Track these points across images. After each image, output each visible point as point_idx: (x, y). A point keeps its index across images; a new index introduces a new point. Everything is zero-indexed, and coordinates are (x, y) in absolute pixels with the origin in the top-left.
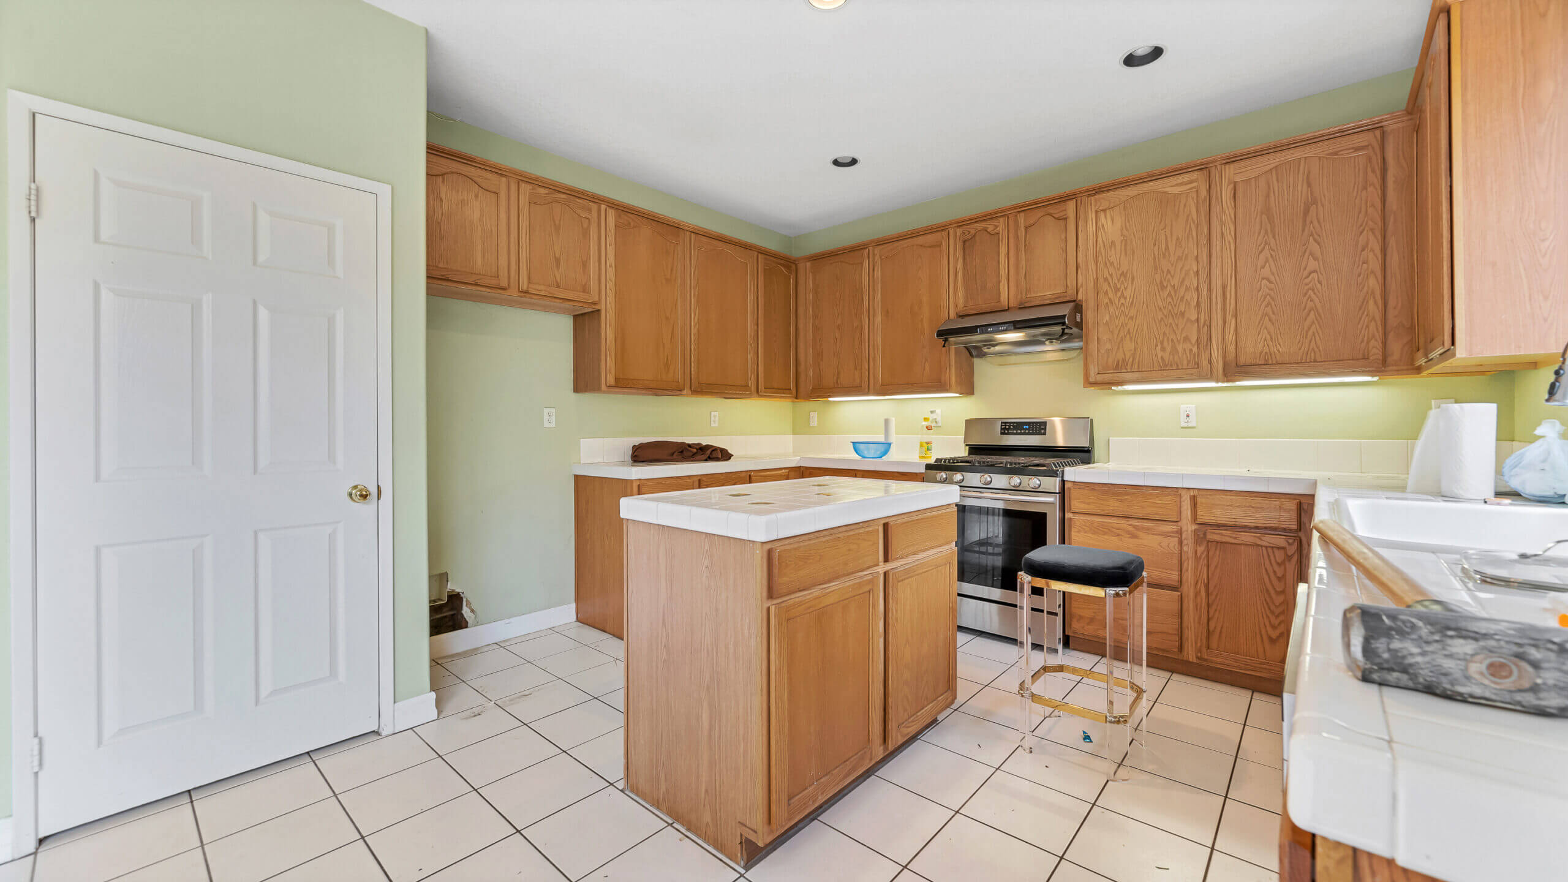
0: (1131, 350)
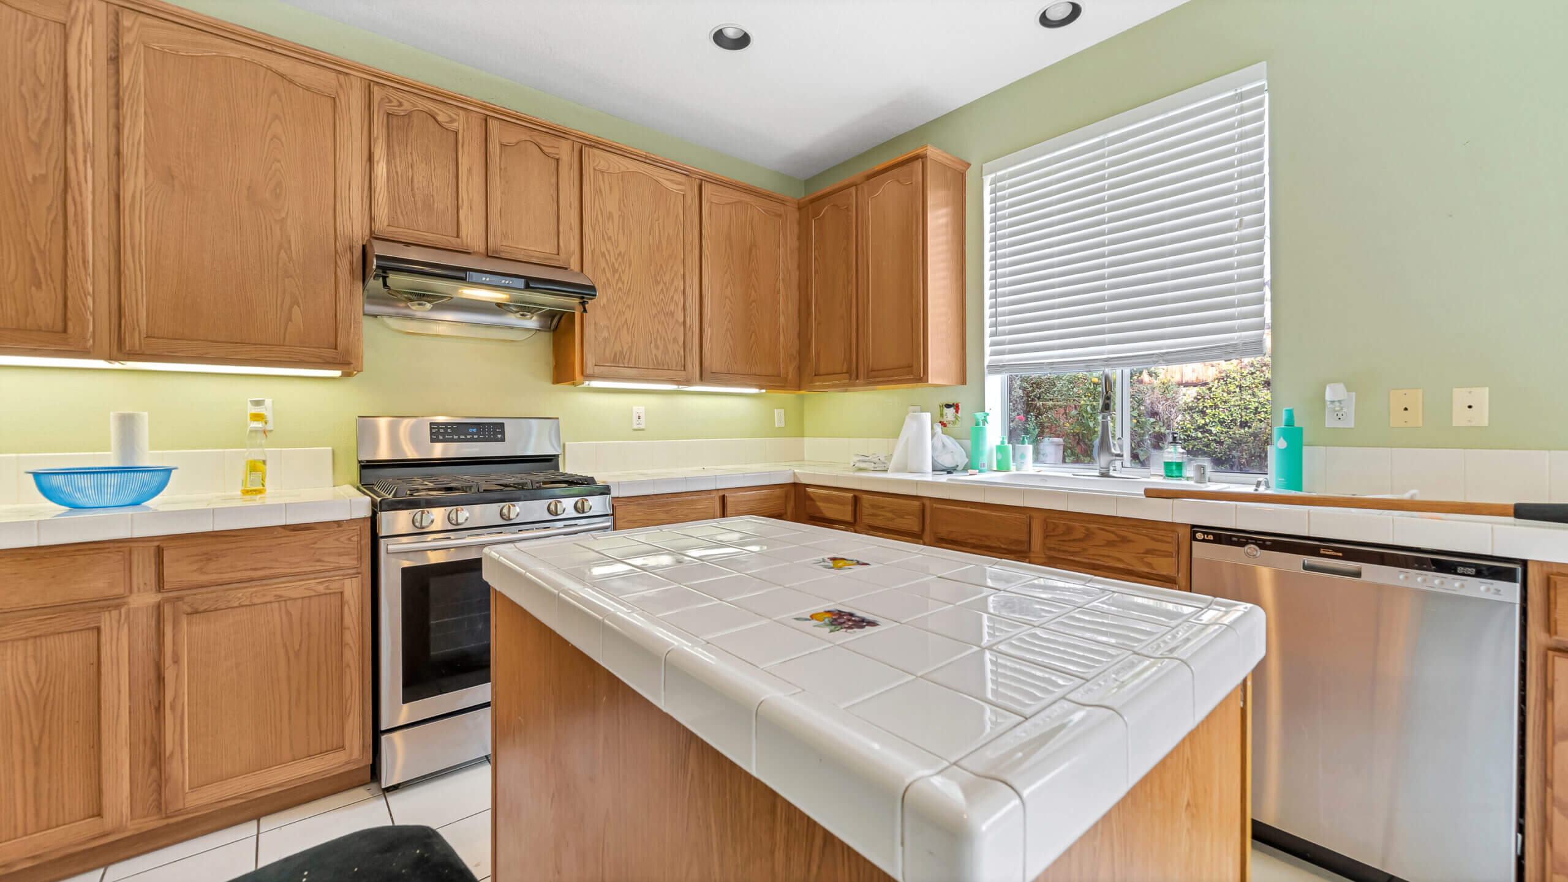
0: (628, 343)
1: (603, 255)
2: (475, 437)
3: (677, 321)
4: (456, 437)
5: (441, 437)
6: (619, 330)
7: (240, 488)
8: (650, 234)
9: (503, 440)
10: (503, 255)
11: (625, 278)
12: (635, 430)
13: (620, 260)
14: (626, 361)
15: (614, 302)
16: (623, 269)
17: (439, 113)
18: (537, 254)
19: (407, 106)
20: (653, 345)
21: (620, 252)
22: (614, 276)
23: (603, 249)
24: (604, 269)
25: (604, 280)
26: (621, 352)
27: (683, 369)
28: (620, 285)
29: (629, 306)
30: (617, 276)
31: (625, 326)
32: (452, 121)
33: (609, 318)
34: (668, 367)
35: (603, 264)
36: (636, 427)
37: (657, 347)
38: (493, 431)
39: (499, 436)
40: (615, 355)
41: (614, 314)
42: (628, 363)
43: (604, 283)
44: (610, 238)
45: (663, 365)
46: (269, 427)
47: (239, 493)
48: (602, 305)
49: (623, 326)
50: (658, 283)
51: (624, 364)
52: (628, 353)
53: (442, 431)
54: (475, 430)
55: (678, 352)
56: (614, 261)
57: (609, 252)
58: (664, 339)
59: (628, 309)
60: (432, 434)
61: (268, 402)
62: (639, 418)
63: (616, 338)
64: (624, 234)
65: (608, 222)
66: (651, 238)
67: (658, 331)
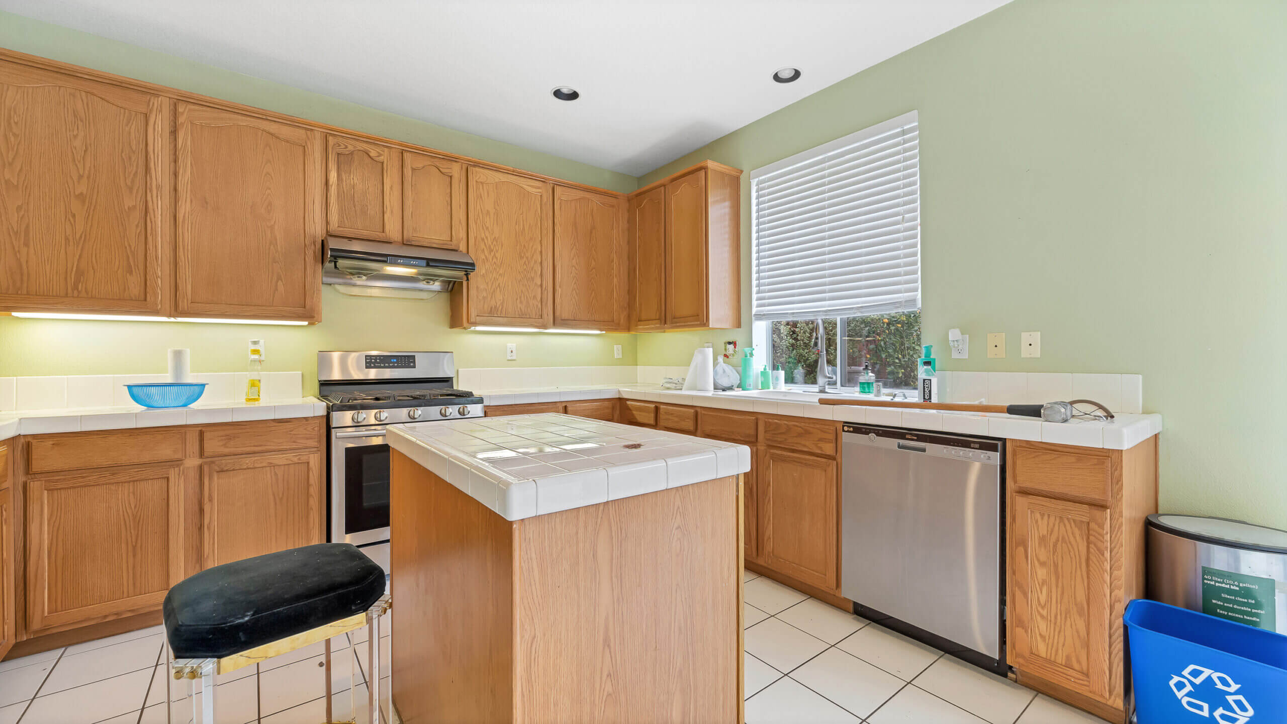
0: (500, 300)
1: (483, 240)
2: (396, 365)
3: (536, 284)
4: (382, 365)
5: (372, 365)
6: (494, 291)
7: (245, 397)
8: (516, 224)
9: (414, 367)
10: (413, 243)
11: (498, 255)
12: (509, 360)
13: (495, 243)
14: (499, 313)
15: (491, 272)
16: (497, 249)
17: (370, 150)
18: (437, 241)
19: (350, 148)
20: (518, 301)
21: (495, 238)
22: (490, 254)
23: (483, 235)
24: (483, 249)
25: (483, 257)
26: (495, 307)
27: (540, 317)
28: (495, 260)
29: (500, 275)
30: (492, 254)
31: (498, 289)
32: (380, 155)
33: (487, 284)
34: (530, 315)
35: (483, 246)
36: (510, 358)
37: (521, 302)
38: (408, 361)
39: (412, 364)
40: (492, 308)
41: (490, 280)
42: (500, 314)
43: (483, 259)
44: (487, 228)
45: (526, 315)
46: (263, 358)
47: (244, 401)
48: (482, 274)
49: (497, 289)
50: (522, 258)
51: (497, 314)
52: (501, 308)
53: (373, 361)
54: (395, 360)
55: (537, 306)
56: (491, 244)
57: (487, 238)
58: (527, 298)
59: (500, 277)
60: (366, 363)
61: (262, 342)
62: (512, 352)
63: (492, 297)
64: (497, 224)
65: (486, 217)
66: (517, 226)
67: (522, 291)
